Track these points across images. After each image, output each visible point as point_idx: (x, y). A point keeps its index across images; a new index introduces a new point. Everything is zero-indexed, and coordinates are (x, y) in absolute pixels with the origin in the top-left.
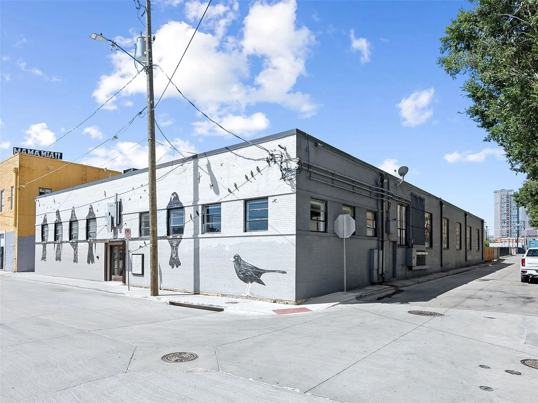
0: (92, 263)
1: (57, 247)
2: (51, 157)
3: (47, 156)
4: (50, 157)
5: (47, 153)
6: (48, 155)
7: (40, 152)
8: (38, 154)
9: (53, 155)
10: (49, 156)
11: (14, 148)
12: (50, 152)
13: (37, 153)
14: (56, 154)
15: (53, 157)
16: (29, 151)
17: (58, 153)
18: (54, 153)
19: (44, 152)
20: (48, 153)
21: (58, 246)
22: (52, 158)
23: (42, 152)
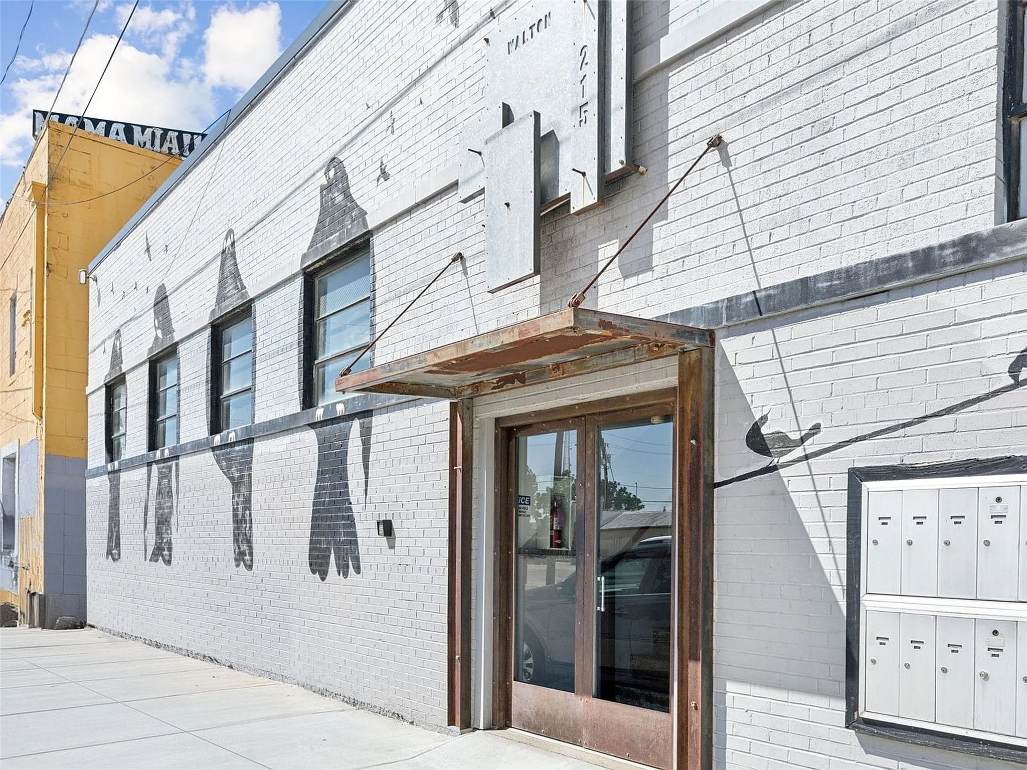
0: (343, 570)
1: (159, 484)
2: (170, 149)
3: (153, 144)
4: (165, 148)
5: (153, 134)
6: (157, 142)
7: (129, 129)
8: (122, 135)
9: (175, 141)
10: (161, 146)
11: (34, 111)
12: (166, 131)
13: (117, 134)
14: (187, 139)
15: (176, 151)
16: (89, 125)
17: (192, 134)
18: (181, 133)
19: (144, 128)
20: (158, 134)
21: (162, 476)
22: (170, 153)
23: (137, 131)
